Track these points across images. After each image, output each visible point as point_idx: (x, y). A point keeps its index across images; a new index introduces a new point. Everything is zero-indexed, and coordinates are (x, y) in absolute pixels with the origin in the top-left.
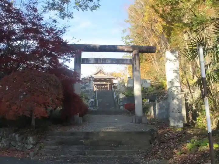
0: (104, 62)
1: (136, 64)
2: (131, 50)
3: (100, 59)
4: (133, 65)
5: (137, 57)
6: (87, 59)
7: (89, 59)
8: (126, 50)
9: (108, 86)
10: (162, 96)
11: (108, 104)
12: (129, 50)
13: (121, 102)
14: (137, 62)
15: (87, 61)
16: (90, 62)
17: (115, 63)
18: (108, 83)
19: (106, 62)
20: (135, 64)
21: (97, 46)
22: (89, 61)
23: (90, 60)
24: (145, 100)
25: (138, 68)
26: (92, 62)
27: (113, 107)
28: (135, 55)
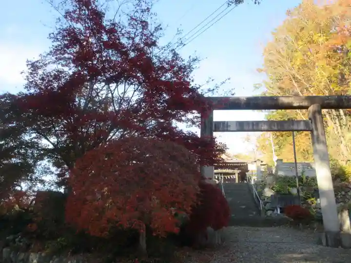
0: (255, 127)
1: (317, 129)
2: (305, 104)
3: (248, 123)
4: (312, 131)
5: (318, 117)
6: (224, 123)
7: (227, 122)
8: (295, 104)
9: (236, 177)
10: (343, 193)
11: (244, 207)
12: (301, 104)
13: (268, 203)
14: (319, 126)
15: (224, 127)
16: (229, 129)
17: (276, 128)
18: (237, 171)
19: (260, 127)
20: (314, 129)
21: (242, 98)
22: (227, 127)
23: (229, 124)
24: (312, 199)
25: (321, 138)
26: (233, 127)
27: (254, 213)
28: (314, 113)
